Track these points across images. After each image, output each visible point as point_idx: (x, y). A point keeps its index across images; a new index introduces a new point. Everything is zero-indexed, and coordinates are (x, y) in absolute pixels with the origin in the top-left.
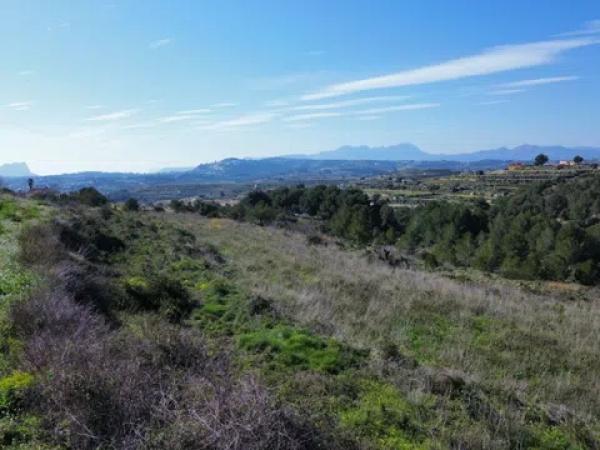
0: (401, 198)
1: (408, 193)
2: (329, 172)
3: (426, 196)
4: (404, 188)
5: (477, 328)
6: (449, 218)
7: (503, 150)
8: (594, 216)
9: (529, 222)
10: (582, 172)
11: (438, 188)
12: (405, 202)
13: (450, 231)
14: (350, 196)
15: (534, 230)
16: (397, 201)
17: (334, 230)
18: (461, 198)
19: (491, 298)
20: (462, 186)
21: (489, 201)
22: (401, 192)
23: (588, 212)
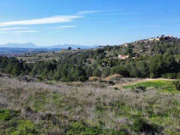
0: (30, 60)
1: (32, 58)
2: (4, 52)
3: (38, 59)
4: (31, 57)
5: (55, 98)
6: (45, 66)
7: (60, 45)
8: (83, 63)
9: (68, 65)
10: (80, 52)
11: (41, 57)
12: (31, 61)
13: (46, 70)
14: (12, 60)
15: (69, 68)
16: (29, 61)
17: (6, 71)
18: (49, 59)
19: (58, 88)
20: (49, 56)
21: (56, 60)
22: (30, 58)
23: (82, 62)
